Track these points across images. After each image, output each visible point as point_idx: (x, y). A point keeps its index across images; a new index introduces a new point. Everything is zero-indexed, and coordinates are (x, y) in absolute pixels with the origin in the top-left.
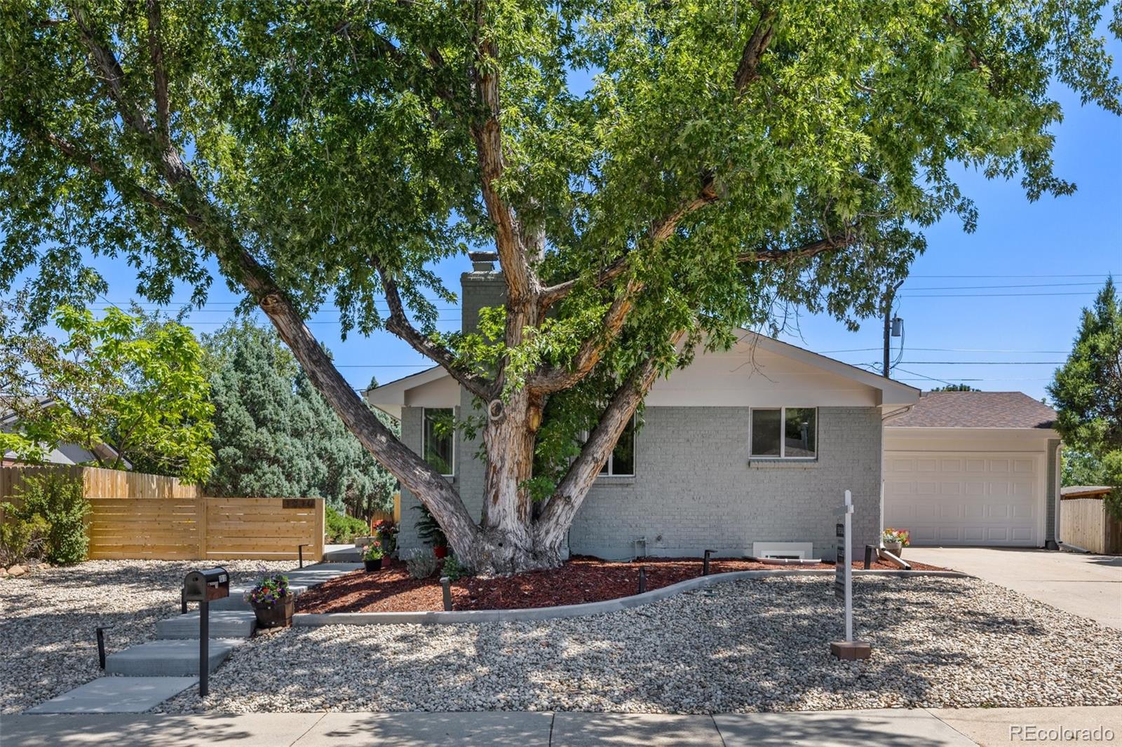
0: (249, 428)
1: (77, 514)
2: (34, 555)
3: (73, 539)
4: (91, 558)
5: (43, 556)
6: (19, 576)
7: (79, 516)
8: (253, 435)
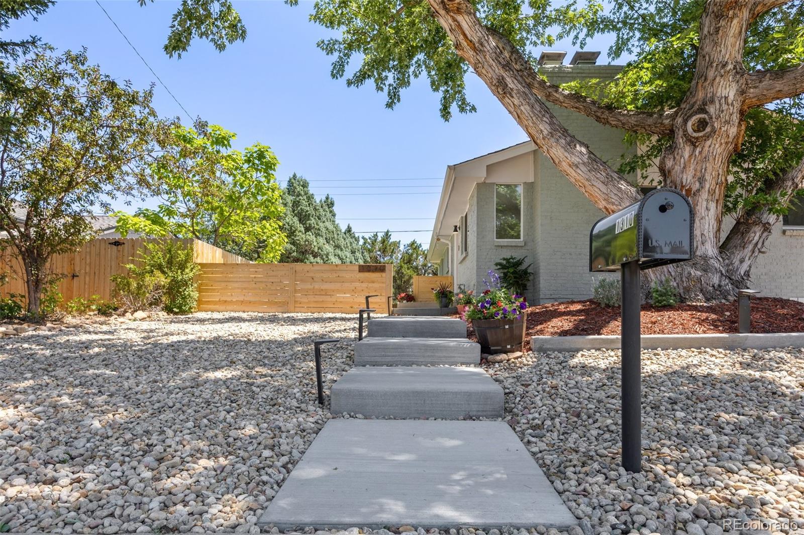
0: (300, 231)
1: (189, 274)
2: (155, 303)
3: (187, 293)
4: (200, 310)
5: (162, 305)
6: (143, 319)
7: (191, 275)
8: (303, 236)
